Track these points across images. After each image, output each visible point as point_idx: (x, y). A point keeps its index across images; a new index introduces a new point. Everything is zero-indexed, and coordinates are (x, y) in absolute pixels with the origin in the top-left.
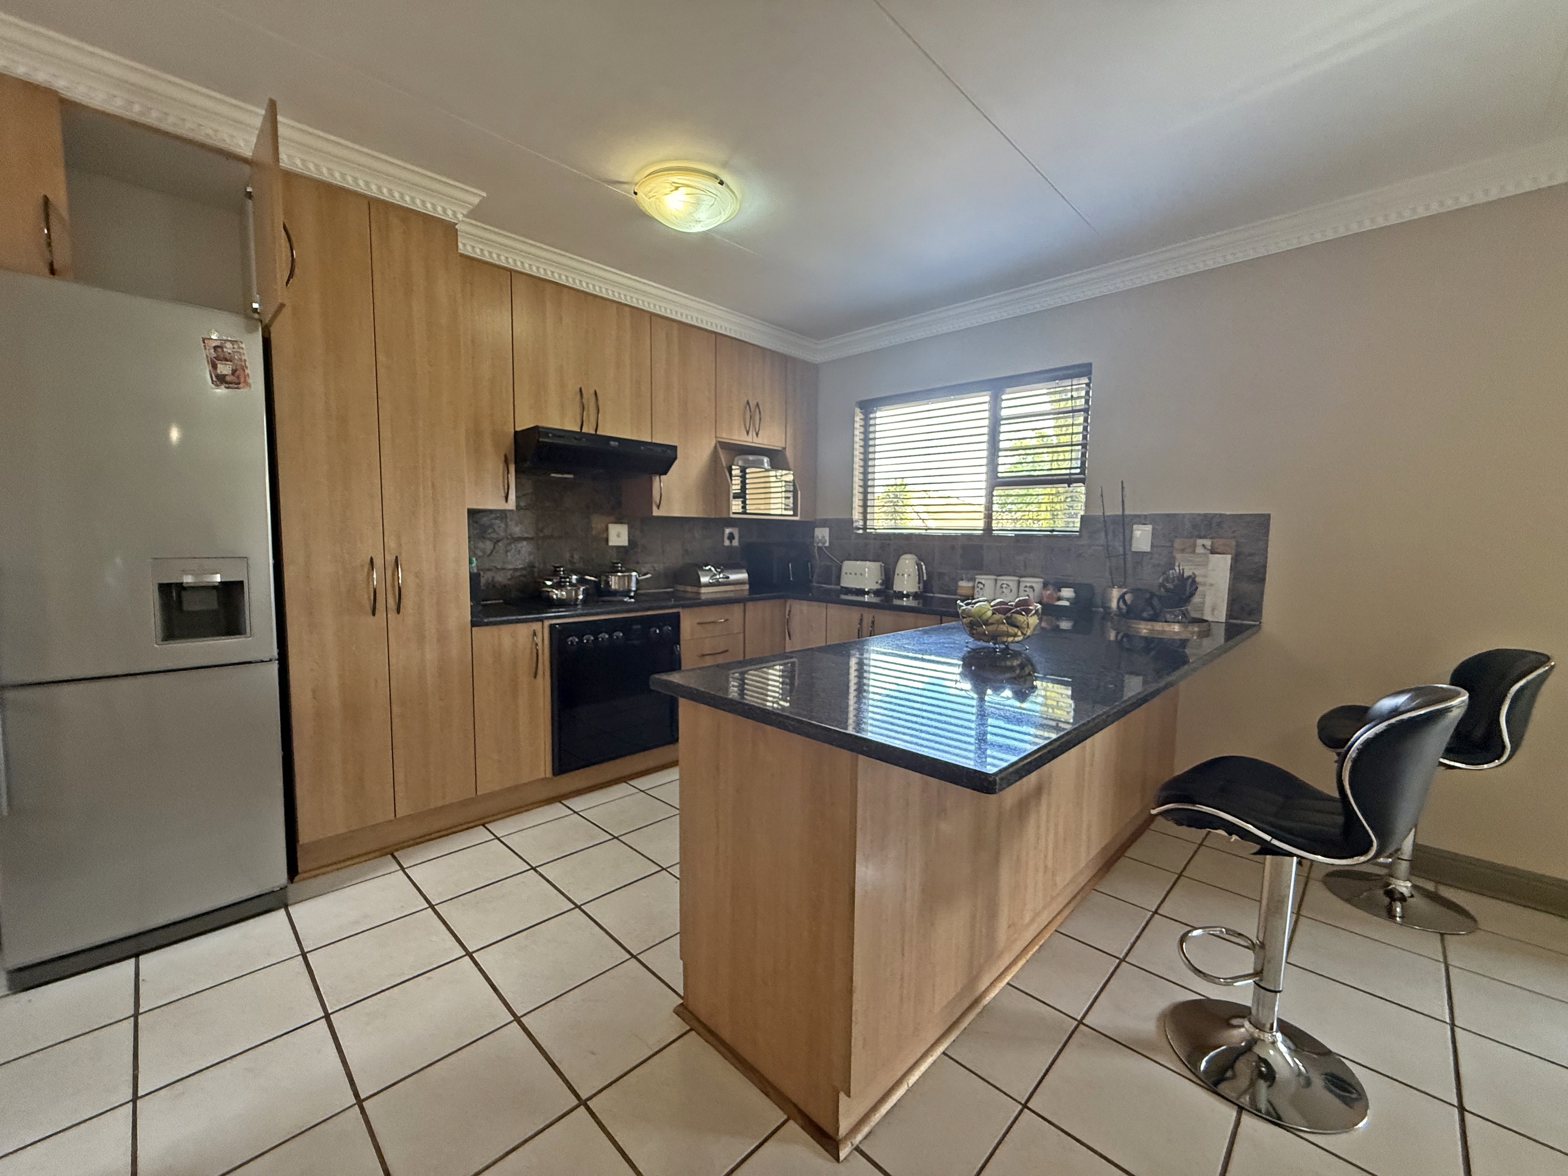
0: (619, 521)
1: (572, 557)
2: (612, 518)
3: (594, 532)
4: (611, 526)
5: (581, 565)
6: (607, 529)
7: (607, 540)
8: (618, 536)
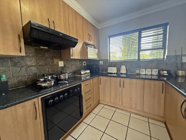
0: (61, 60)
1: (49, 70)
2: (59, 60)
3: (55, 63)
4: (59, 62)
5: (52, 72)
6: (58, 62)
7: (58, 65)
8: (61, 64)
